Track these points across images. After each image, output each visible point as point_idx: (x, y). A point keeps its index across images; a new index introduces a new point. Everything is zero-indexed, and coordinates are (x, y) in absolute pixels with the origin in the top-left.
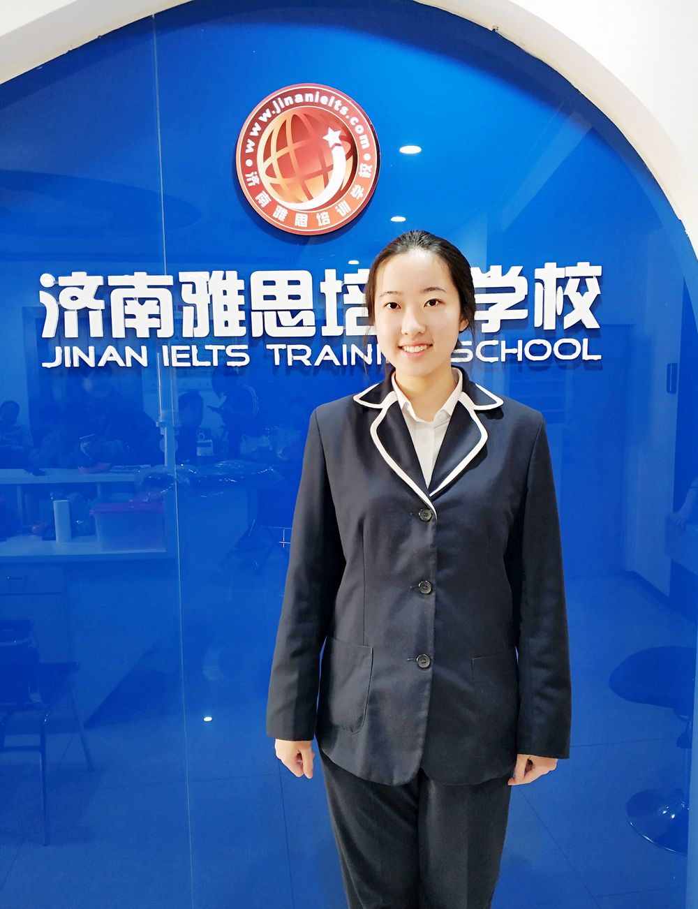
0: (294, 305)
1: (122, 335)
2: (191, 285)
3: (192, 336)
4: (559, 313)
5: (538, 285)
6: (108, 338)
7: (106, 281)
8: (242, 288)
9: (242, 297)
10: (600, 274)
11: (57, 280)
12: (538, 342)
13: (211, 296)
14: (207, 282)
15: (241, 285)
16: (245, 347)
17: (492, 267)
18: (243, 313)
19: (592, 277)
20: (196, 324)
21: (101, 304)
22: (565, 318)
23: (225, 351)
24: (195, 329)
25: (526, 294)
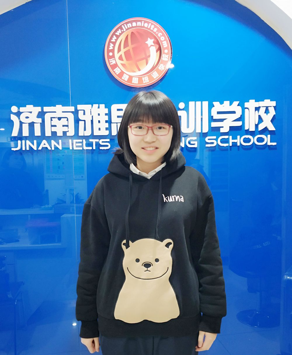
1: (50, 135)
2: (83, 111)
3: (83, 135)
4: (257, 123)
5: (246, 110)
6: (43, 136)
7: (42, 109)
8: (107, 112)
9: (107, 117)
10: (275, 105)
11: (19, 109)
12: (247, 136)
13: (92, 116)
14: (91, 110)
16: (108, 140)
17: (225, 102)
18: (107, 124)
19: (271, 107)
20: (85, 130)
21: (40, 120)
22: (259, 126)
23: (98, 142)
24: (85, 132)
25: (241, 114)
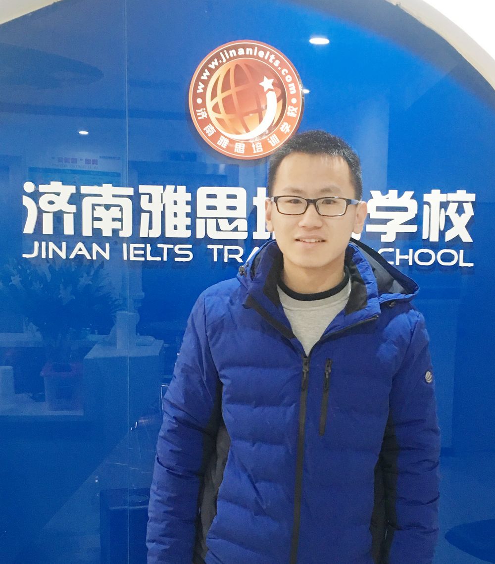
0: (231, 214)
1: (91, 234)
2: (148, 196)
3: (147, 236)
4: (442, 229)
5: (426, 207)
6: (78, 235)
7: (78, 189)
8: (190, 199)
9: (189, 207)
10: (474, 200)
11: (37, 187)
12: (425, 251)
13: (164, 205)
14: (162, 194)
15: (188, 197)
16: (190, 246)
17: (390, 191)
18: (189, 219)
19: (467, 202)
20: (150, 227)
21: (73, 208)
22: (447, 233)
23: (173, 249)
24: (150, 231)
25: (417, 213)
